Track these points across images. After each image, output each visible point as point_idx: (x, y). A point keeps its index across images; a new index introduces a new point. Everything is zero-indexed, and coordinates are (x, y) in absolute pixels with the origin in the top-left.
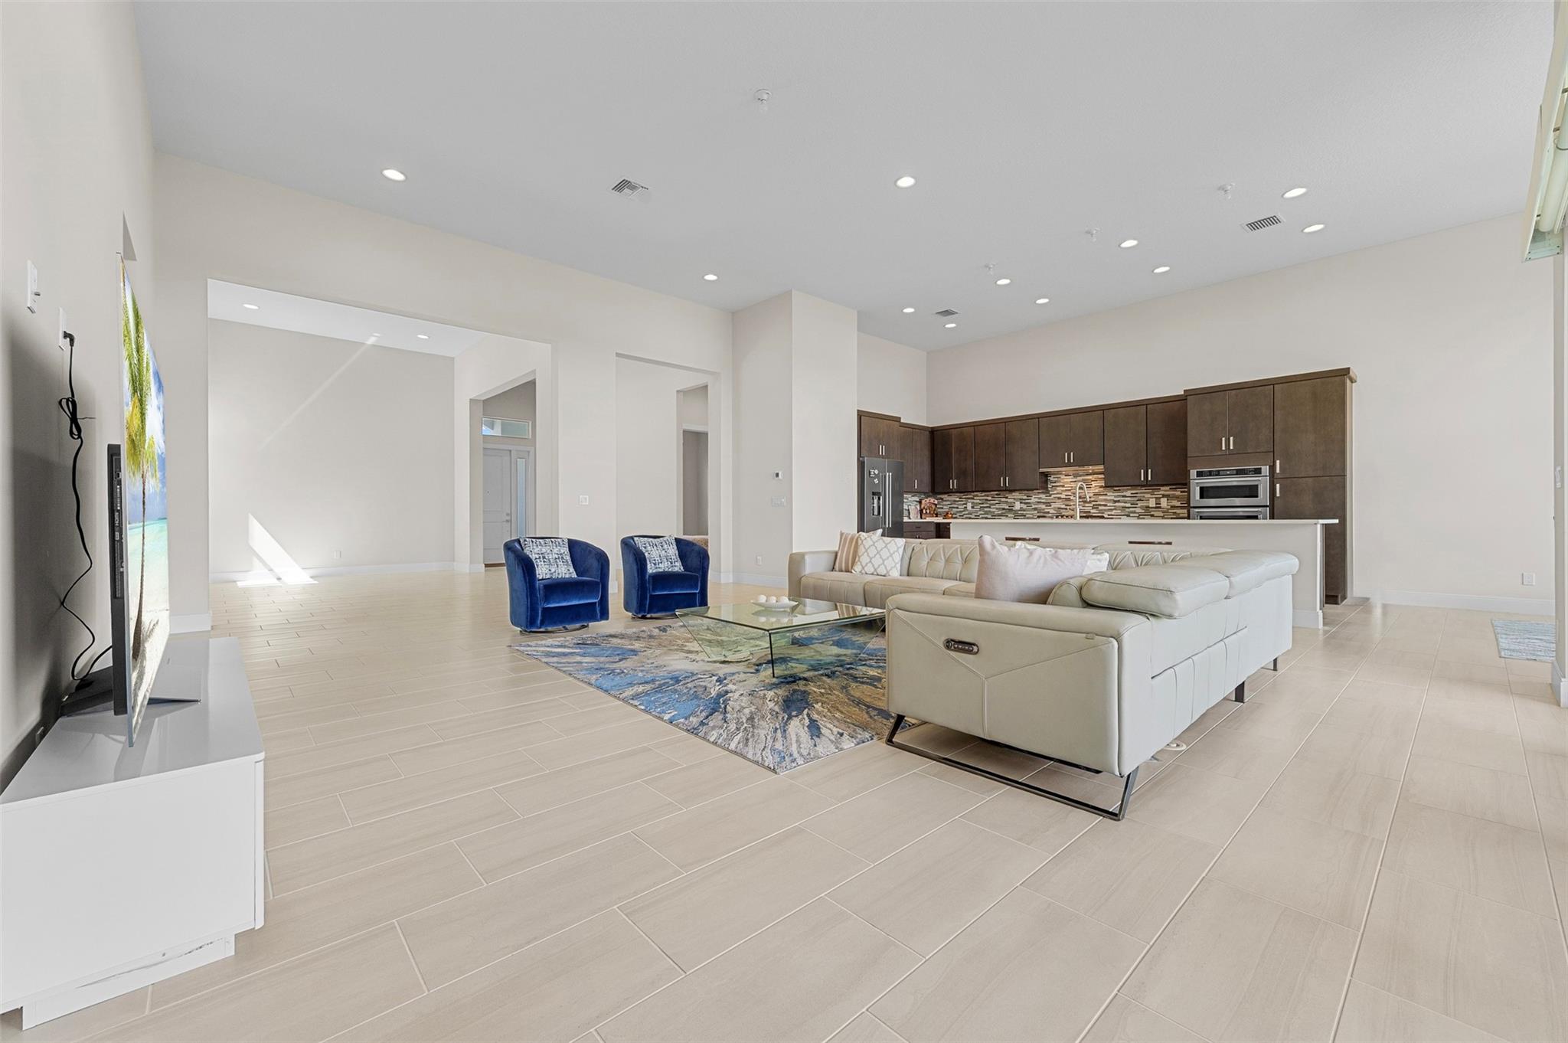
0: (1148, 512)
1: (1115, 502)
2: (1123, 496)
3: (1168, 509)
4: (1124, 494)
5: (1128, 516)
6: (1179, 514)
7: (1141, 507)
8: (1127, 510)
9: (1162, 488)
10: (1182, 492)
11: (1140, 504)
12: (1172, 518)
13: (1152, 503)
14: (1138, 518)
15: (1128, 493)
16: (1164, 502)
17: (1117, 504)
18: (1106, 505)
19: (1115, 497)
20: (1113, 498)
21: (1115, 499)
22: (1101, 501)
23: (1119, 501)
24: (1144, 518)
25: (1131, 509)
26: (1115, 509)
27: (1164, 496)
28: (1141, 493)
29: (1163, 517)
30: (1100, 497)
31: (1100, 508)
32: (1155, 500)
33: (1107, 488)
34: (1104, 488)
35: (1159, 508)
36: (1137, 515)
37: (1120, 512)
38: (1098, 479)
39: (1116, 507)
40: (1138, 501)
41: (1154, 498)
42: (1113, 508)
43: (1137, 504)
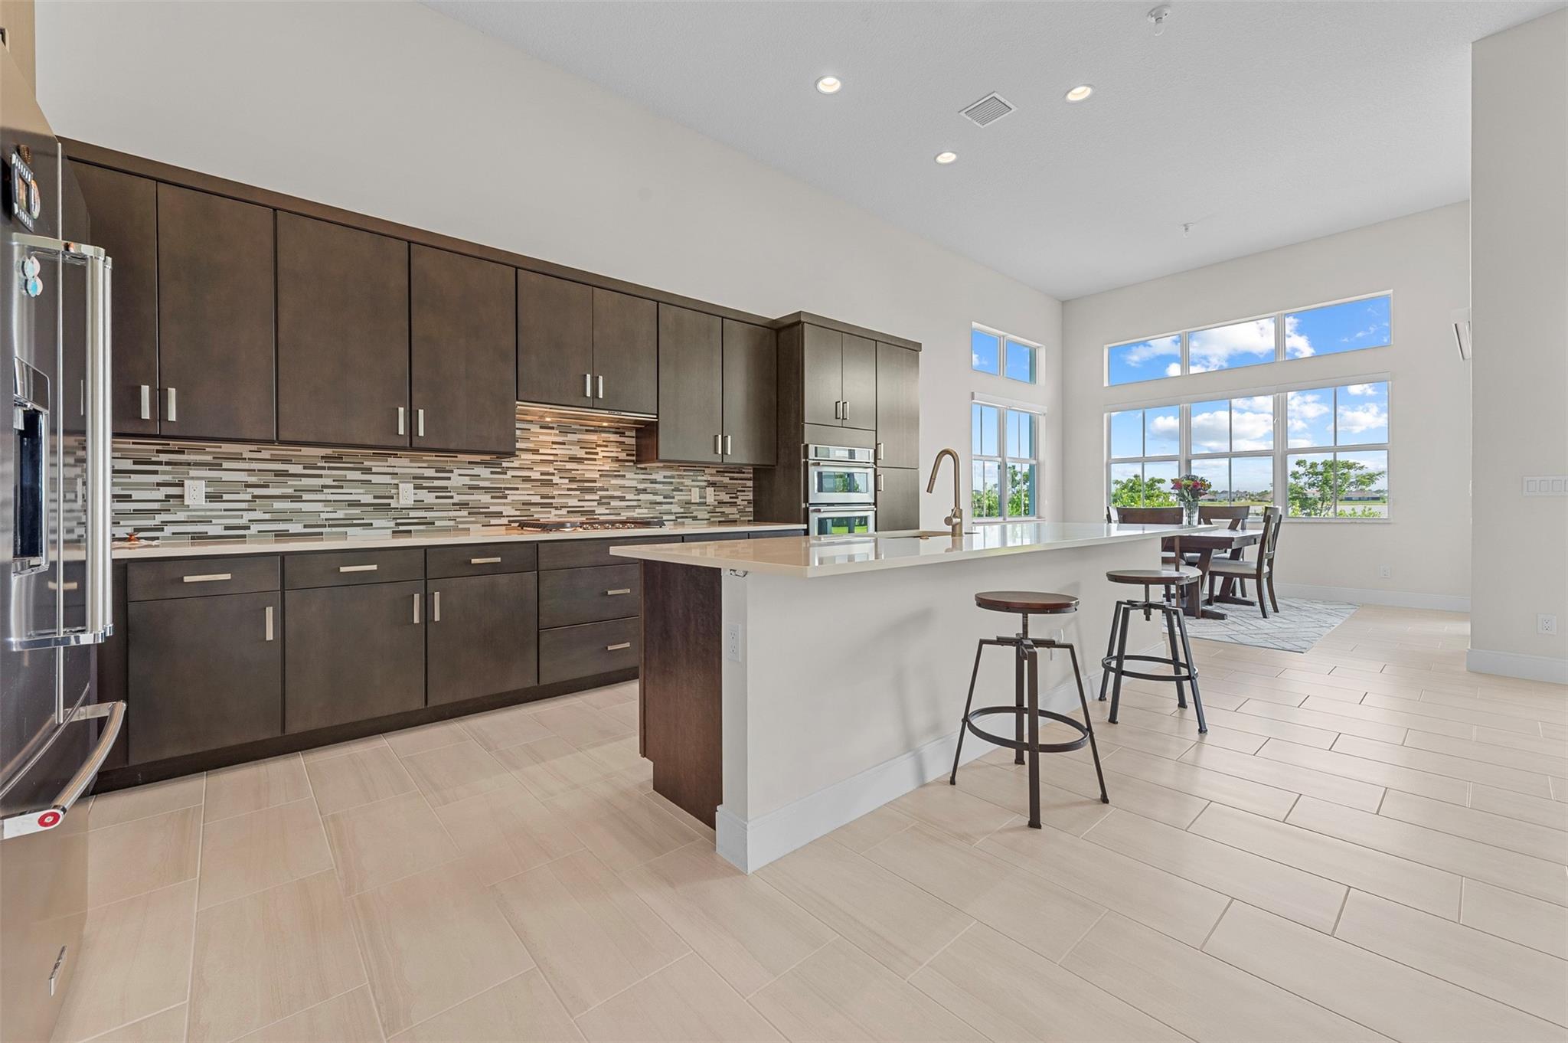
1: (639, 491)
2: (652, 481)
3: (715, 507)
4: (654, 476)
7: (680, 503)
8: (658, 508)
9: (707, 470)
10: (731, 478)
11: (677, 496)
13: (695, 496)
15: (660, 476)
16: (710, 496)
18: (623, 499)
19: (639, 481)
21: (639, 486)
22: (615, 488)
25: (664, 507)
26: (640, 506)
27: (709, 484)
28: (678, 476)
30: (613, 482)
31: (612, 503)
32: (698, 489)
33: (627, 464)
34: (622, 463)
35: (704, 504)
36: (673, 518)
37: (646, 511)
38: (609, 444)
39: (639, 503)
40: (675, 493)
41: (698, 486)
42: (635, 503)
43: (673, 498)
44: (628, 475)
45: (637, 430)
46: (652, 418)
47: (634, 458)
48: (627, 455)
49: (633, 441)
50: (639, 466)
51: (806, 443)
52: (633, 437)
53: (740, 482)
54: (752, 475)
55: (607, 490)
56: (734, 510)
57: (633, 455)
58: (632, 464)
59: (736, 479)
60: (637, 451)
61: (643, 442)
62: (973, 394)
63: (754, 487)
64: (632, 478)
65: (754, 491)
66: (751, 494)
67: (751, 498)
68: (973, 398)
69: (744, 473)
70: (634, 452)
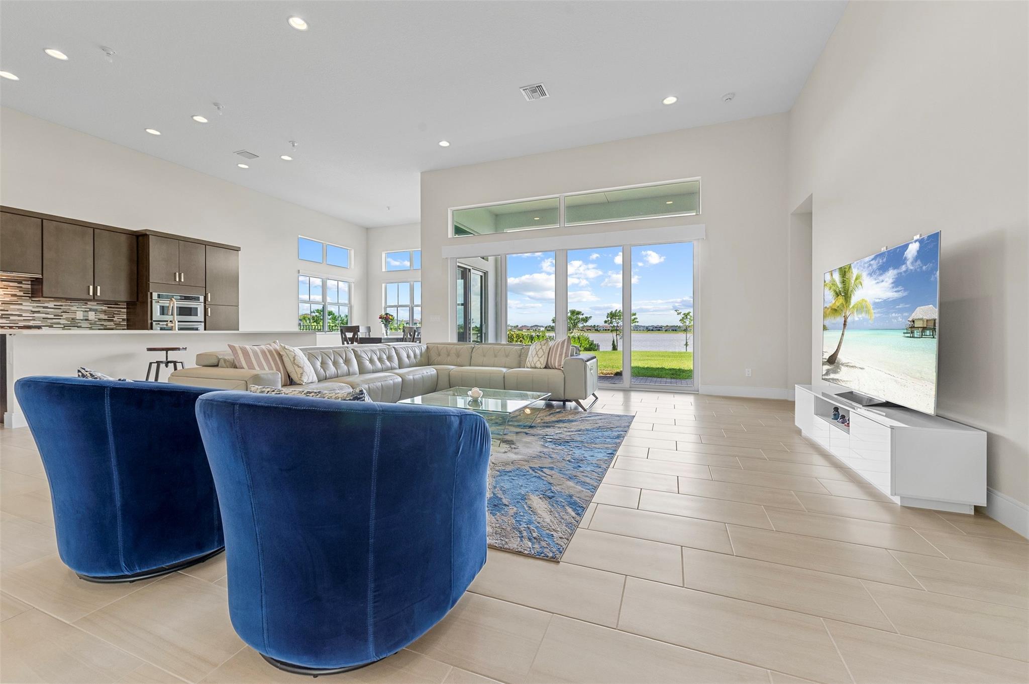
0: (74, 323)
1: (34, 312)
2: (44, 307)
3: (96, 322)
4: (46, 305)
5: (51, 327)
6: (106, 326)
7: (67, 319)
8: (49, 321)
9: (89, 303)
10: (108, 307)
11: (65, 316)
12: (99, 329)
13: (80, 315)
14: (63, 328)
15: (51, 305)
16: (92, 316)
17: (35, 315)
18: (21, 316)
19: (34, 307)
20: (31, 308)
21: (34, 310)
22: (14, 310)
23: (38, 312)
24: (70, 329)
25: (54, 320)
26: (34, 320)
27: (91, 310)
28: (66, 305)
29: (91, 328)
30: (12, 307)
31: (12, 318)
32: (82, 312)
33: (23, 298)
34: (19, 297)
35: (87, 320)
36: (63, 326)
37: (40, 322)
38: (9, 287)
39: (34, 318)
40: (63, 314)
41: (82, 311)
42: (31, 318)
43: (62, 316)
44: (24, 304)
45: (32, 281)
46: (40, 276)
47: (30, 295)
48: (24, 293)
49: (29, 287)
50: (33, 299)
51: (150, 291)
52: (29, 284)
53: (116, 309)
54: (126, 306)
55: (7, 311)
56: (112, 323)
57: (29, 294)
58: (28, 298)
59: (114, 308)
60: (32, 291)
61: (35, 287)
62: (299, 271)
63: (127, 312)
64: (28, 305)
65: (127, 314)
66: (126, 315)
67: (125, 318)
68: (299, 273)
69: (119, 305)
70: (30, 292)
